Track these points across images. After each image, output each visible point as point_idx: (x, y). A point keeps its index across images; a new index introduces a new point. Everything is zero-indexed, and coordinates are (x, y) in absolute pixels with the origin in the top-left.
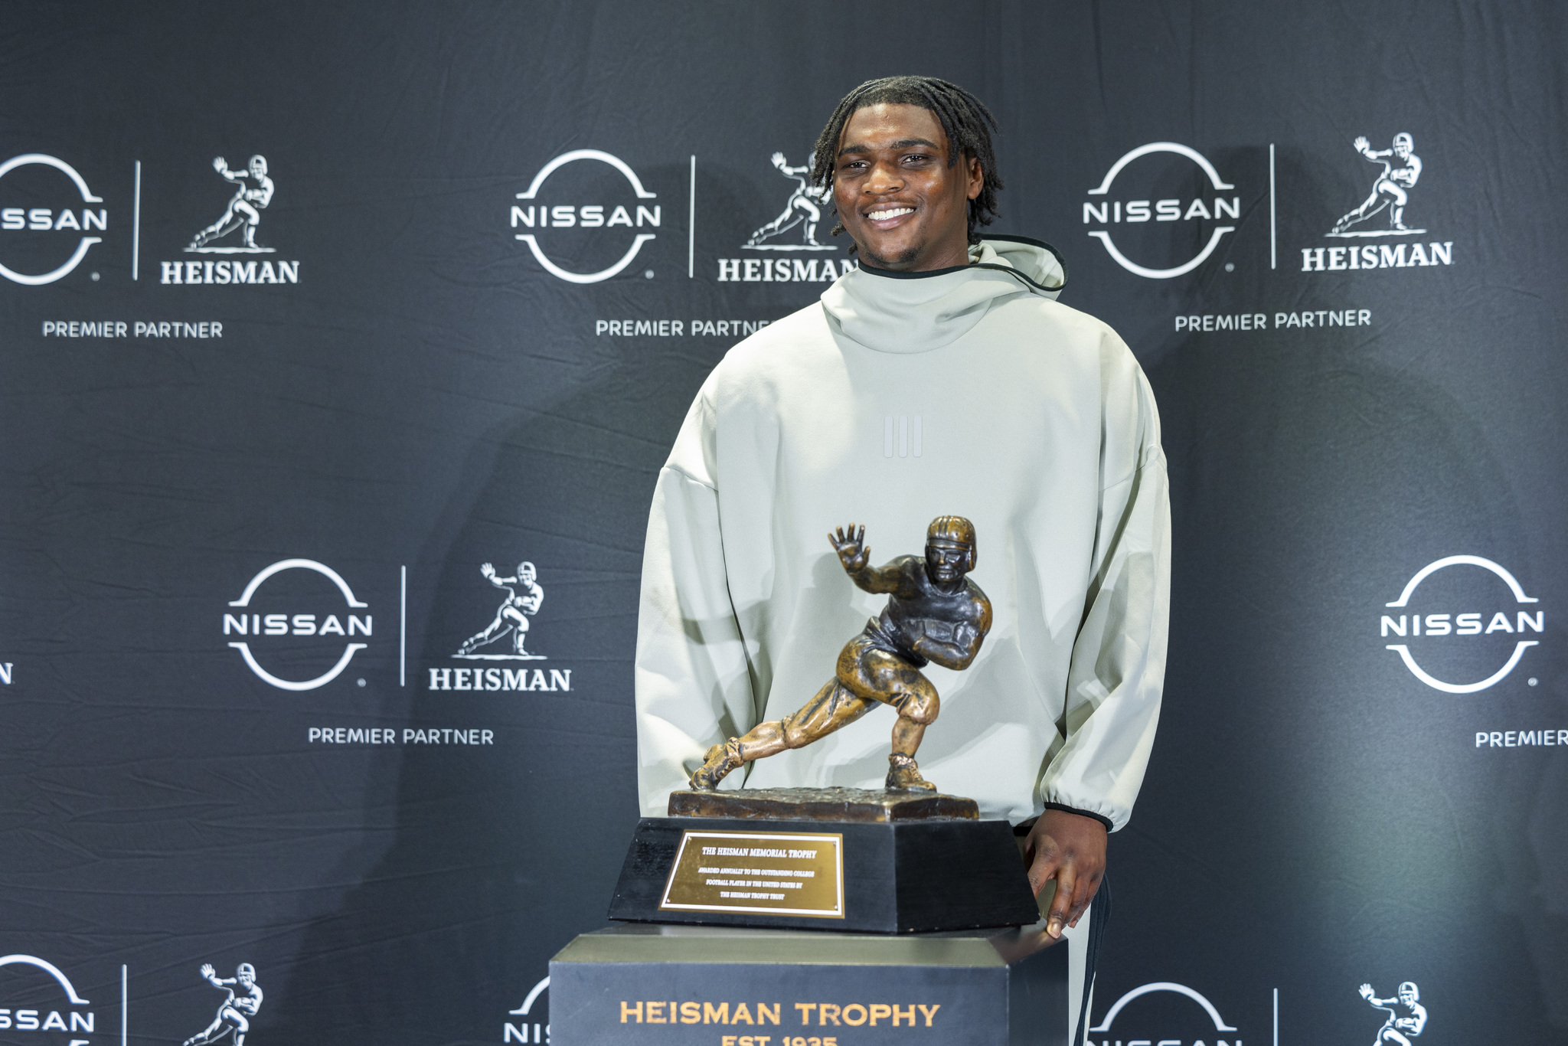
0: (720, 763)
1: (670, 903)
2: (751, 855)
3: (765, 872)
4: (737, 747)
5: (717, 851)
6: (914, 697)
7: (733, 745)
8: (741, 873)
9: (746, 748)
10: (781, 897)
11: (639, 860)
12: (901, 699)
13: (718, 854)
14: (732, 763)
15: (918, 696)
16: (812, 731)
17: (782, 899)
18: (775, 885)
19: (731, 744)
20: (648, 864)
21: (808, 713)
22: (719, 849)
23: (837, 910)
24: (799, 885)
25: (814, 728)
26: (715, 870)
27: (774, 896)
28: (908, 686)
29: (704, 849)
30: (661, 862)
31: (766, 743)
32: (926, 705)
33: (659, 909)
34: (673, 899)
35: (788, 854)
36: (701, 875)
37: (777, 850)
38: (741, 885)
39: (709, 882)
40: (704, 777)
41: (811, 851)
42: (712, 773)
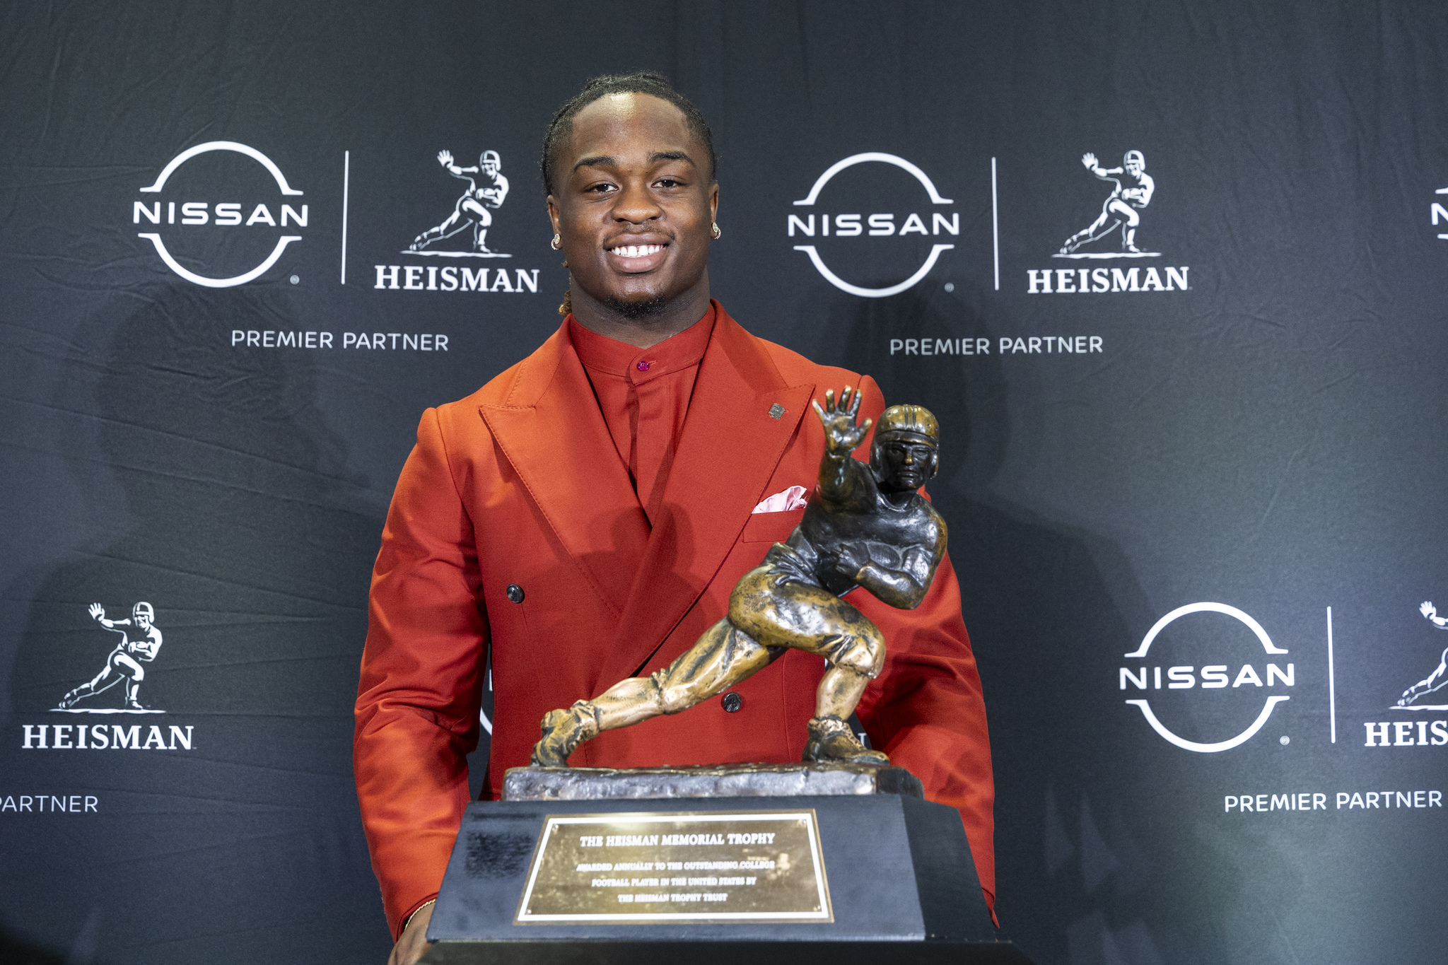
0: (571, 732)
1: (533, 913)
2: (663, 844)
3: (690, 866)
4: (592, 712)
5: (604, 841)
6: (861, 639)
7: (585, 709)
8: (650, 868)
9: (604, 713)
10: (722, 897)
11: (474, 859)
12: (840, 644)
13: (608, 844)
14: (584, 732)
15: (865, 638)
16: (700, 689)
17: (725, 899)
18: (711, 881)
19: (582, 707)
20: (490, 864)
21: (694, 665)
22: (608, 838)
23: (820, 910)
24: (751, 881)
25: (702, 685)
26: (606, 867)
27: (709, 897)
28: (851, 625)
29: (583, 839)
30: (510, 860)
31: (632, 705)
32: (874, 651)
33: (514, 924)
34: (535, 908)
35: (727, 841)
36: (581, 875)
37: (708, 836)
38: (651, 884)
39: (595, 883)
40: (553, 749)
41: (765, 835)
42: (562, 745)
